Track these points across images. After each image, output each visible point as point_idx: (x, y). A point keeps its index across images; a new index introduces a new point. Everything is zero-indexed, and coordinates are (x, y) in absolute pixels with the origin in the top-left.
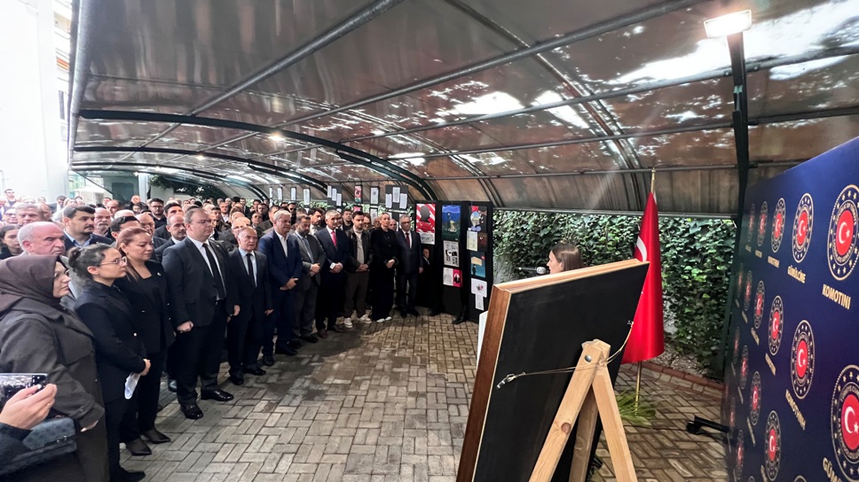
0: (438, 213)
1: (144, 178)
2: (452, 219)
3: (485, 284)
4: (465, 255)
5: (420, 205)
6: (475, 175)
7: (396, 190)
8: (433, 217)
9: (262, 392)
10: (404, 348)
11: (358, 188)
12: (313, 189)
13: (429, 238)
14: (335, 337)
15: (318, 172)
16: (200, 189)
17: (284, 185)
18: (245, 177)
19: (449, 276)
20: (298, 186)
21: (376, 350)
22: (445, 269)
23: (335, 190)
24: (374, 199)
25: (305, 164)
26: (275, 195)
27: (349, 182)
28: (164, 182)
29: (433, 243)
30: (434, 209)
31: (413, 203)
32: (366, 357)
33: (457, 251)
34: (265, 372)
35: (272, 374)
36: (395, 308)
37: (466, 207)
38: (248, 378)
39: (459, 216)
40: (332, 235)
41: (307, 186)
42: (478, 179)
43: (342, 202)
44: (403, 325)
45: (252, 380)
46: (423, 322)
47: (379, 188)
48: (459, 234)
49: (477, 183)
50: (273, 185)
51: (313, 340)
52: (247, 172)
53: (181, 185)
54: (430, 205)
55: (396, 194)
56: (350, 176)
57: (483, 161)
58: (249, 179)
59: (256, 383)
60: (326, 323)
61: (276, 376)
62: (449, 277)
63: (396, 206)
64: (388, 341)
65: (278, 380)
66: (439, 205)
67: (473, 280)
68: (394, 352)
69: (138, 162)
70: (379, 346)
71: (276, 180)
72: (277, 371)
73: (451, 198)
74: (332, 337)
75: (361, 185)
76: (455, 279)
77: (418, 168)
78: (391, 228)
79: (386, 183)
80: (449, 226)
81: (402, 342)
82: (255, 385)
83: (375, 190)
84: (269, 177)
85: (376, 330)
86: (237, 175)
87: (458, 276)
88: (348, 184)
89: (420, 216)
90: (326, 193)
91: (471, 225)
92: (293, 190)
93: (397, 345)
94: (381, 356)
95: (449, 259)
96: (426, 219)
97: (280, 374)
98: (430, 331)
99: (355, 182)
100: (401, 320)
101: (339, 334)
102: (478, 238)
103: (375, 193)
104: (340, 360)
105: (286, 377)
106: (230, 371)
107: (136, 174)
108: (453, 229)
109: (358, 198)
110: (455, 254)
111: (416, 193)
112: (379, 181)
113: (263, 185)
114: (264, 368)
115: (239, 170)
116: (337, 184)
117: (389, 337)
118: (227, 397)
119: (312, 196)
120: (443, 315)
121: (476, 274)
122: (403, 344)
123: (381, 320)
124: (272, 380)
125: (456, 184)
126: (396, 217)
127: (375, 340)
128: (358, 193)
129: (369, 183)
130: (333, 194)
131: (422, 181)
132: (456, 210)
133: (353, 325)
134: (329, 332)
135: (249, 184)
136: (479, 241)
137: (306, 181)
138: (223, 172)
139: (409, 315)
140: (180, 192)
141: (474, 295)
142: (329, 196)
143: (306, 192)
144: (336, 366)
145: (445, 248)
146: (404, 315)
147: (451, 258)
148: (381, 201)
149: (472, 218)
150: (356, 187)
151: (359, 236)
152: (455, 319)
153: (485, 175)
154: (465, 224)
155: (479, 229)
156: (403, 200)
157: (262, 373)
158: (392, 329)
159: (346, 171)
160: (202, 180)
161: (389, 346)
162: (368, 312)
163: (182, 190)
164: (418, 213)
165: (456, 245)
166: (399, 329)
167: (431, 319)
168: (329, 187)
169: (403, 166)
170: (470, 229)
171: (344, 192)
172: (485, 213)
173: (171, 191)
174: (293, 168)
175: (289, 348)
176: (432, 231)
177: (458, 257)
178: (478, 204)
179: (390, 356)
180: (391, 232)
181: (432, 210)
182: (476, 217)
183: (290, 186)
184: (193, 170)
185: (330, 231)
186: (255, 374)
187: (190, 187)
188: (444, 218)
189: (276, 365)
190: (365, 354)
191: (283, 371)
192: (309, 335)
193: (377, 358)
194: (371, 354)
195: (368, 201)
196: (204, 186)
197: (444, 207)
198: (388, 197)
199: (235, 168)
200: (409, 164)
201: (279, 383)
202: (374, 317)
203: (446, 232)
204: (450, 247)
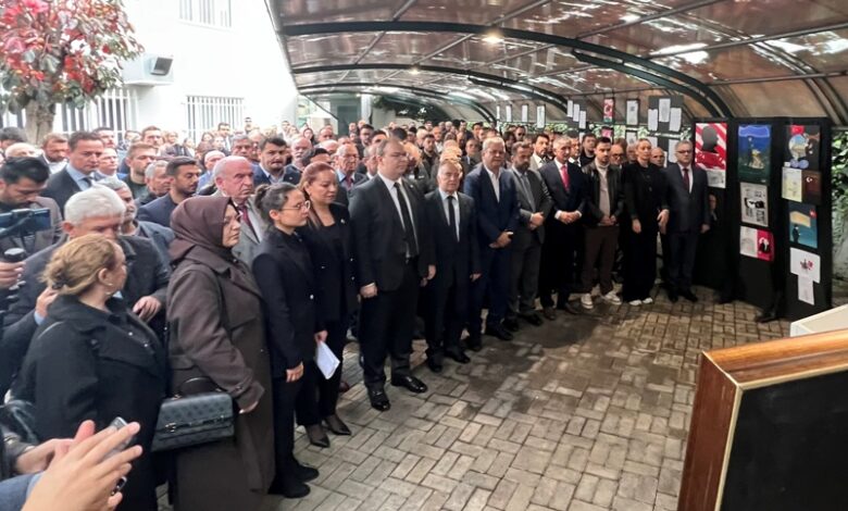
0: (732, 138)
1: (366, 100)
2: (756, 147)
3: (816, 259)
4: (779, 208)
5: (701, 126)
6: (797, 73)
7: (665, 103)
8: (722, 143)
9: (462, 388)
10: (668, 352)
11: (609, 102)
12: (549, 106)
13: (718, 178)
14: (567, 320)
15: (555, 82)
16: (423, 110)
17: (513, 101)
18: (468, 94)
19: (750, 241)
20: (531, 103)
21: (624, 349)
22: (744, 230)
23: (577, 107)
24: (632, 117)
25: (539, 72)
26: (503, 115)
27: (596, 93)
28: (386, 104)
29: (723, 186)
30: (725, 131)
31: (690, 121)
32: (609, 358)
33: (764, 200)
34: (469, 360)
35: (477, 364)
36: (661, 286)
37: (780, 128)
38: (448, 365)
39: (768, 144)
40: (561, 172)
41: (542, 102)
42: (804, 80)
43: (587, 124)
44: (671, 313)
45: (452, 368)
46: (703, 313)
47: (638, 100)
48: (767, 172)
49: (802, 86)
50: (502, 103)
51: (535, 320)
52: (470, 87)
53: (403, 107)
54: (718, 125)
55: (664, 109)
56: (597, 86)
57: (811, 49)
58: (473, 95)
59: (457, 373)
60: (555, 297)
61: (482, 367)
62: (750, 243)
63: (663, 127)
64: (643, 336)
65: (485, 374)
66: (733, 123)
67: (793, 251)
68: (652, 356)
69: (362, 81)
70: (630, 343)
71: (505, 96)
72: (485, 361)
73: (754, 114)
74: (562, 320)
75: (613, 98)
76: (761, 247)
77: (699, 68)
78: (655, 161)
79: (649, 93)
80: (750, 159)
81: (666, 342)
82: (455, 376)
83: (632, 104)
84: (496, 92)
85: (627, 317)
86: (460, 91)
87: (766, 243)
88: (596, 97)
89: (702, 143)
90: (565, 110)
91: (790, 158)
92: (525, 108)
93: (658, 345)
94: (632, 360)
95: (749, 212)
96: (711, 147)
97: (488, 366)
98: (716, 329)
99: (604, 93)
100: (668, 305)
101: (571, 317)
102: (804, 179)
103: (632, 109)
104: (570, 357)
105: (495, 370)
106: (427, 352)
107: (358, 95)
108: (757, 164)
109: (608, 117)
110: (760, 205)
111: (696, 106)
112: (638, 91)
113: (489, 103)
114: (469, 353)
115: (460, 85)
116: (581, 98)
117: (647, 332)
118: (419, 388)
119: (548, 114)
120: (740, 306)
121: (800, 241)
122: (668, 345)
123: (636, 303)
124: (478, 372)
125: (763, 89)
126: (663, 144)
127: (624, 333)
128: (608, 109)
129: (624, 94)
130: (576, 113)
131: (704, 87)
132: (764, 132)
133: (594, 304)
134: (558, 312)
135: (473, 101)
136: (805, 186)
137: (539, 95)
138: (444, 89)
139: (681, 299)
140: (401, 115)
141: (796, 276)
142: (569, 115)
143: (541, 110)
144: (563, 366)
145: (743, 196)
146: (673, 298)
147: (755, 212)
148: (643, 120)
149: (792, 144)
150: (606, 101)
151: (603, 173)
152: (759, 314)
153: (817, 72)
154: (779, 155)
155: (805, 164)
156: (675, 118)
157: (465, 360)
158: (652, 317)
159: (592, 78)
160: (424, 100)
161: (645, 345)
162: (618, 287)
163: (404, 112)
164: (699, 139)
165: (763, 190)
166: (664, 319)
167: (718, 308)
168: (570, 103)
169: (675, 66)
170: (787, 164)
171: (590, 109)
172: (817, 137)
173: (392, 113)
174: (523, 78)
175: (504, 329)
176: (722, 167)
177: (765, 210)
178: (806, 123)
179: (645, 363)
180: (654, 168)
181: (721, 134)
182: (798, 144)
183: (521, 103)
184: (412, 88)
185: (559, 165)
186: (456, 360)
187: (412, 109)
188: (743, 147)
189: (484, 352)
190: (608, 353)
191: (492, 360)
192: (529, 313)
193: (624, 362)
194: (616, 354)
195: (623, 121)
196: (427, 106)
197: (741, 128)
198: (652, 114)
199: (456, 82)
200: (683, 62)
201: (485, 378)
202: (626, 296)
203: (743, 167)
204: (753, 194)
